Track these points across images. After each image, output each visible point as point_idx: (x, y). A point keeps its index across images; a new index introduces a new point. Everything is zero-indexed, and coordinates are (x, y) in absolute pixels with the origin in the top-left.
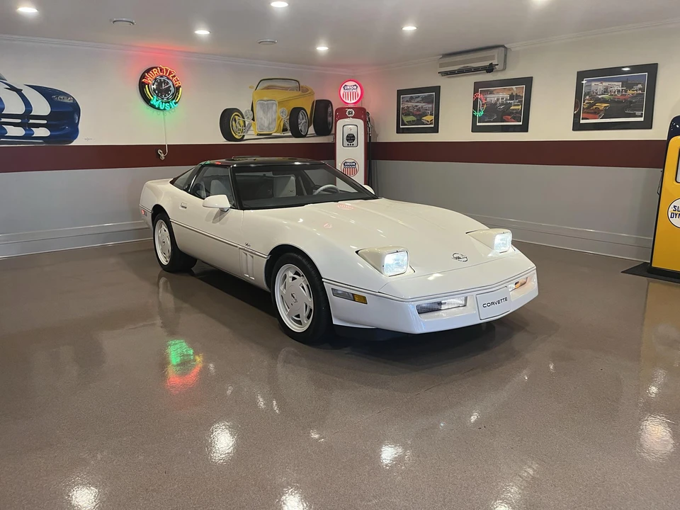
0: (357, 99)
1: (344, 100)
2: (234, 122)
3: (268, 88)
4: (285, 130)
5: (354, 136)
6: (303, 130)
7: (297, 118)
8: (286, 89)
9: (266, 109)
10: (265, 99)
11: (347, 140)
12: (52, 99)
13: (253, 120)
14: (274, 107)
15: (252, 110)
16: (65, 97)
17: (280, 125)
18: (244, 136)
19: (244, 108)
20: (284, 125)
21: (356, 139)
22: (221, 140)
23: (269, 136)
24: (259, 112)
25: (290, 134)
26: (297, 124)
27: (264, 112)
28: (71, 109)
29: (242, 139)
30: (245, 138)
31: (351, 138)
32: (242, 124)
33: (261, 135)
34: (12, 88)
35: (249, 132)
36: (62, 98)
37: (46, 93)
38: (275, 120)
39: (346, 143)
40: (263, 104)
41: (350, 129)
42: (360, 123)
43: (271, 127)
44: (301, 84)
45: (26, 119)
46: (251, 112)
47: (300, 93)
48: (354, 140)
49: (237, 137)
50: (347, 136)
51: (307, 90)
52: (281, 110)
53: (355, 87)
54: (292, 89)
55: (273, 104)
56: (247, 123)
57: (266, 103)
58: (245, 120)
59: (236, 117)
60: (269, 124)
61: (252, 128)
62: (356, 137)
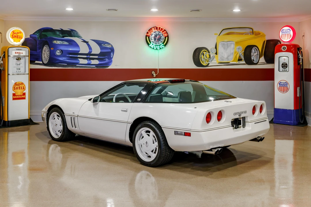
0: (290, 39)
1: (282, 39)
2: (202, 56)
3: (228, 34)
4: (240, 60)
5: (286, 64)
6: (255, 60)
7: (250, 52)
8: (242, 34)
9: (226, 47)
10: (226, 40)
11: (283, 67)
12: (102, 46)
13: (216, 54)
14: (232, 46)
15: (216, 48)
16: (108, 45)
17: (236, 57)
18: (209, 64)
19: (211, 47)
20: (240, 57)
21: (288, 66)
22: (193, 66)
23: (228, 64)
24: (220, 49)
25: (244, 62)
26: (250, 56)
27: (224, 48)
28: (110, 51)
29: (207, 66)
30: (209, 65)
31: (285, 66)
32: (208, 56)
33: (221, 63)
34: (85, 41)
35: (213, 62)
36: (106, 45)
37: (99, 43)
38: (232, 53)
39: (281, 69)
40: (223, 44)
41: (284, 60)
42: (291, 55)
43: (229, 58)
44: (254, 30)
45: (89, 56)
46: (215, 49)
47: (253, 36)
48: (287, 67)
49: (204, 64)
50: (282, 64)
51: (259, 34)
52: (238, 47)
53: (289, 31)
54: (246, 34)
55: (231, 44)
56: (211, 56)
57: (226, 43)
58: (210, 54)
59: (204, 52)
60: (228, 56)
61: (215, 59)
62: (288, 65)
